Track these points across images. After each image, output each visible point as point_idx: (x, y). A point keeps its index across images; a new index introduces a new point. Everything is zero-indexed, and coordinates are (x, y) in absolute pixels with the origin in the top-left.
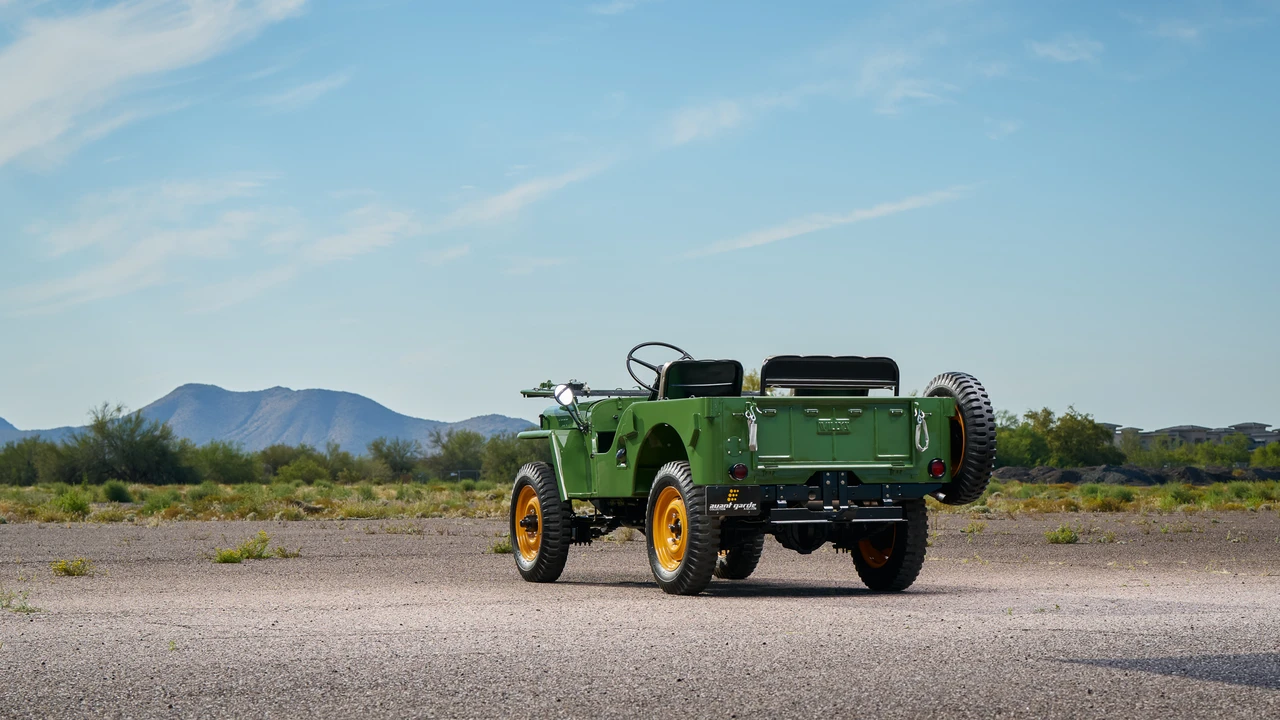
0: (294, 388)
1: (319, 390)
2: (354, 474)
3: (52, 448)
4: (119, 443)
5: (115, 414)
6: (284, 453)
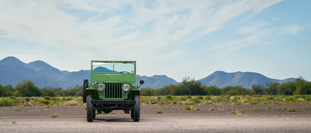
0: (243, 72)
1: (249, 72)
2: (245, 93)
3: (173, 87)
4: (189, 86)
5: (188, 79)
6: (229, 88)
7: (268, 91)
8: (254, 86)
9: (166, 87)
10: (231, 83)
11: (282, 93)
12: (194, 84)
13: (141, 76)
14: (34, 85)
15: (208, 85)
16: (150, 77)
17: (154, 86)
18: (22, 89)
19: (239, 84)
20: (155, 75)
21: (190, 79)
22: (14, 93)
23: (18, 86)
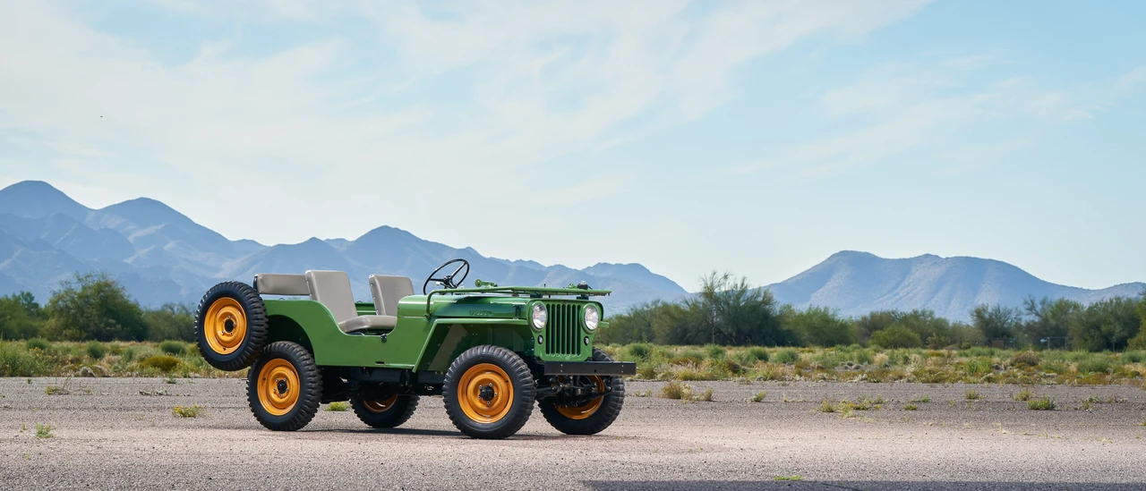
0: (943, 256)
1: (967, 258)
2: (943, 339)
3: (667, 311)
4: (726, 307)
5: (722, 281)
6: (881, 317)
7: (1035, 334)
8: (979, 314)
9: (637, 311)
10: (897, 297)
11: (1086, 340)
12: (748, 301)
13: (547, 266)
14: (122, 297)
15: (801, 308)
16: (580, 269)
18: (72, 311)
20: (602, 262)
21: (732, 284)
22: (42, 327)
23: (60, 298)
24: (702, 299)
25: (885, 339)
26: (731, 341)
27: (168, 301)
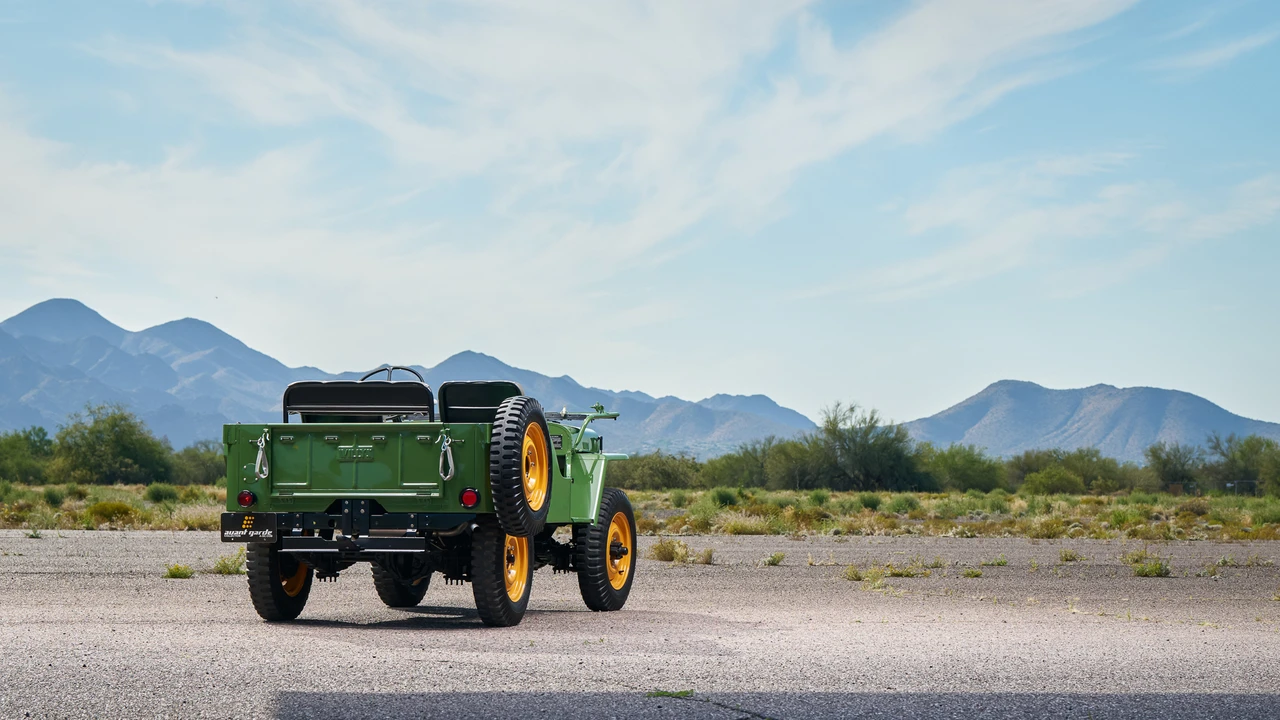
0: (1120, 386)
1: (1148, 388)
2: (1109, 483)
3: (782, 450)
4: (851, 445)
5: (848, 414)
6: (1038, 458)
7: (1220, 477)
8: (1155, 453)
9: (747, 449)
10: (1066, 434)
11: (1279, 484)
12: (877, 437)
13: (656, 397)
15: (943, 446)
16: (695, 400)
17: (713, 442)
18: (83, 449)
19: (1100, 441)
20: (721, 393)
21: (859, 417)
22: (50, 469)
23: (68, 433)
24: (823, 436)
25: (1041, 482)
26: (858, 485)
27: (202, 438)
